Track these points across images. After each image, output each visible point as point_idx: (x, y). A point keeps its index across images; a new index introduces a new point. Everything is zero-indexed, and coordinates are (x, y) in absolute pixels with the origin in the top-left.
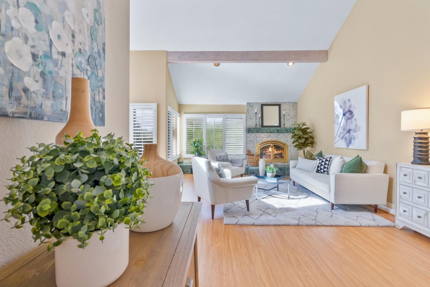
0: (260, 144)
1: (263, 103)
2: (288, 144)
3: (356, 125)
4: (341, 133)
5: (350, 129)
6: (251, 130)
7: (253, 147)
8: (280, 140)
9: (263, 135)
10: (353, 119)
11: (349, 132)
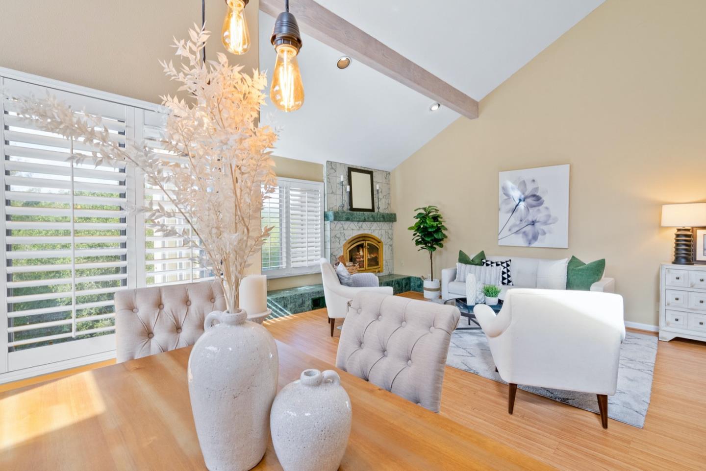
1: (350, 166)
2: (383, 240)
3: (549, 216)
4: (515, 225)
5: (535, 221)
8: (374, 235)
10: (541, 208)
11: (533, 224)
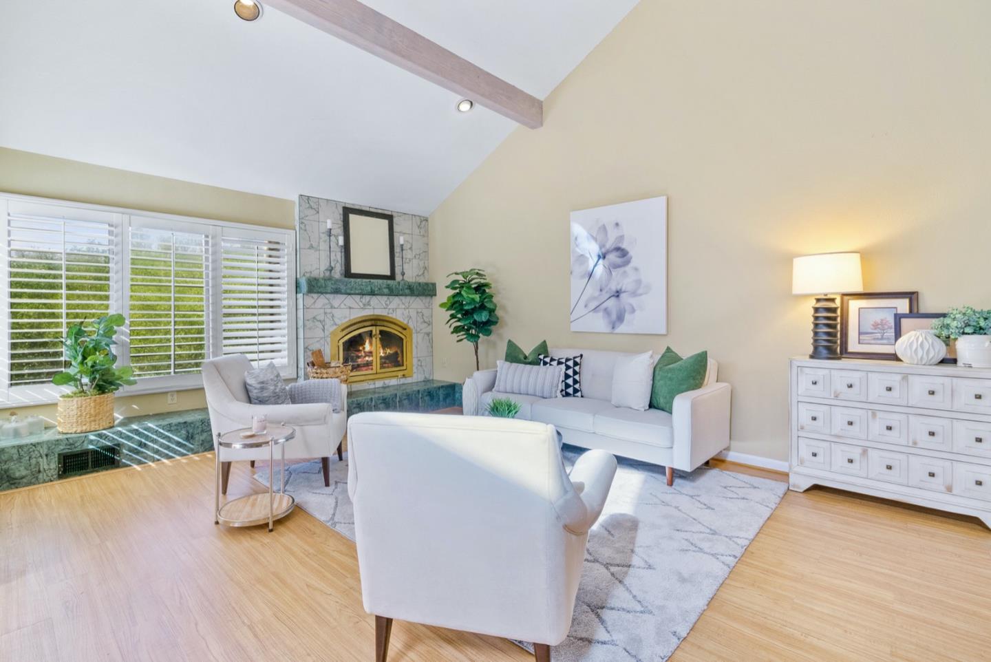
0: (343, 330)
1: (347, 206)
2: (411, 325)
3: (639, 282)
4: (593, 298)
5: (621, 290)
6: (319, 284)
7: (322, 338)
8: (394, 317)
9: (350, 301)
10: (628, 268)
11: (618, 296)
